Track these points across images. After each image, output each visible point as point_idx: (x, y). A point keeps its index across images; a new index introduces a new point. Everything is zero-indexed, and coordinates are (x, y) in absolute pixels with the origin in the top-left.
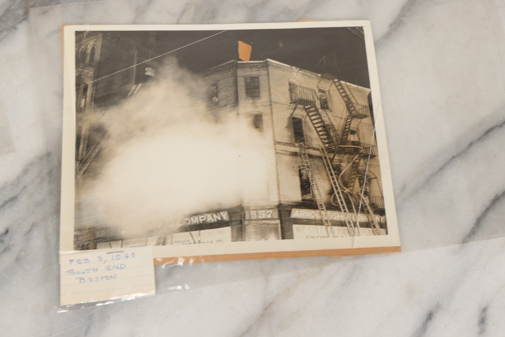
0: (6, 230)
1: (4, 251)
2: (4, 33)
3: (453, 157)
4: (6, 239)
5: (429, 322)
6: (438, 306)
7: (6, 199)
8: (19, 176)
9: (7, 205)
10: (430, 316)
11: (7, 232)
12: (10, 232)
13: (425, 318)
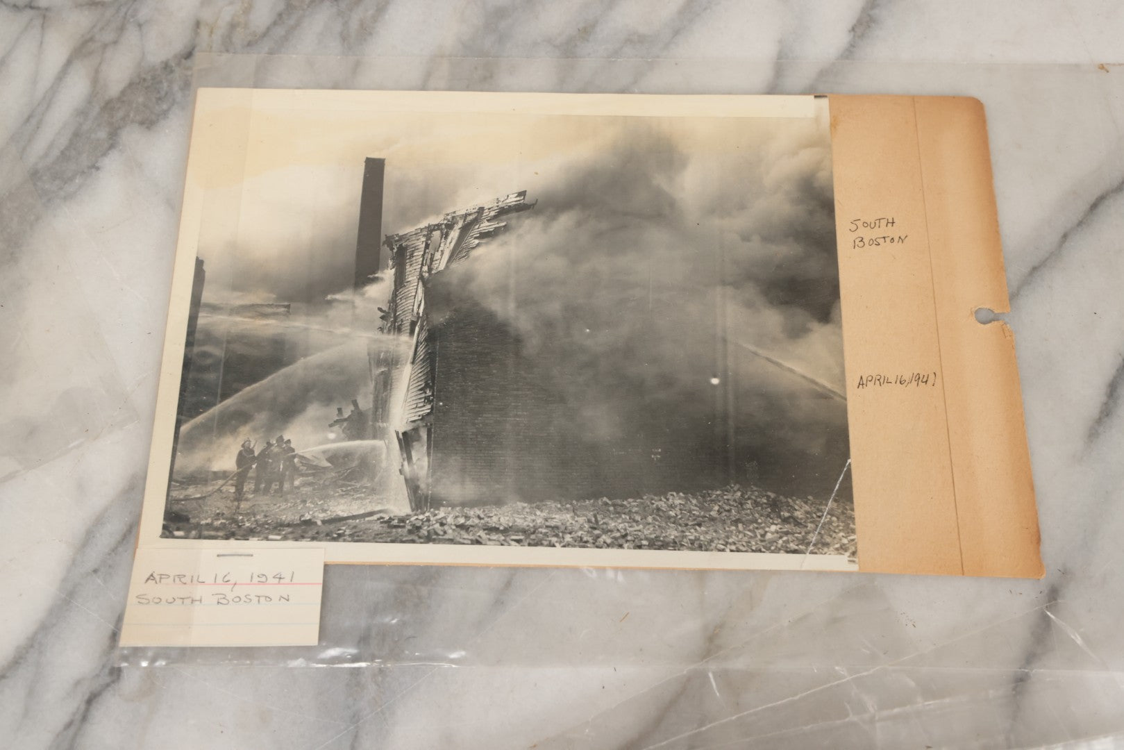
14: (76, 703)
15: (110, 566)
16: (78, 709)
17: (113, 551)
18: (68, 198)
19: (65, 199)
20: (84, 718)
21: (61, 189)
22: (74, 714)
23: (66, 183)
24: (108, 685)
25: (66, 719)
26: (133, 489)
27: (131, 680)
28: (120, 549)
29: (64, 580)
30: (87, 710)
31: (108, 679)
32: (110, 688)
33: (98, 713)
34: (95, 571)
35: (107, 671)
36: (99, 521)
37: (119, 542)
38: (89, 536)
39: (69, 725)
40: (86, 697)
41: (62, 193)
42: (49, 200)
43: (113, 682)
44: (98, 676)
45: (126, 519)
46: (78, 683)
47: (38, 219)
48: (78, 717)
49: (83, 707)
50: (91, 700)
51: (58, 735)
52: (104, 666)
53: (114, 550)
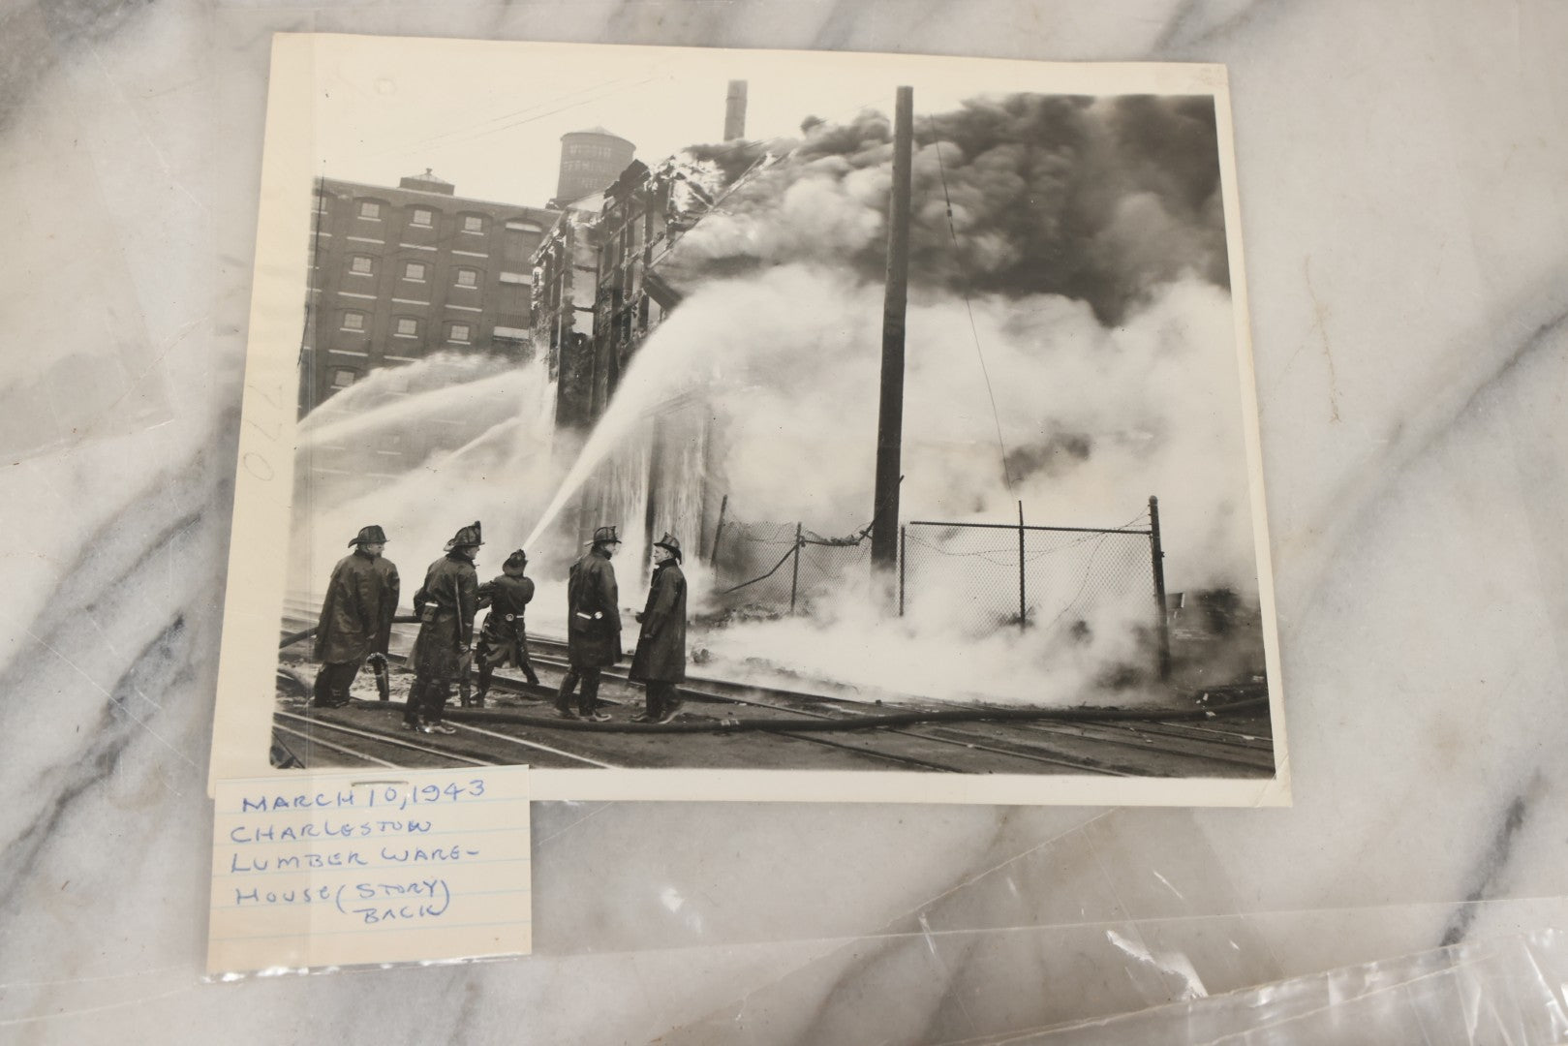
0: (177, 618)
1: (174, 683)
2: (117, 14)
3: (1544, 329)
4: (179, 644)
5: (1514, 830)
6: (1539, 782)
7: (168, 522)
8: (199, 452)
9: (171, 543)
10: (1516, 815)
11: (179, 623)
12: (187, 624)
13: (1504, 821)
14: (42, 802)
15: (113, 603)
16: (45, 810)
17: (121, 581)
18: (102, 38)
19: (96, 39)
20: (53, 826)
21: (91, 23)
22: (38, 818)
23: (98, 16)
24: (93, 781)
25: (25, 824)
26: (160, 492)
27: (130, 776)
28: (132, 580)
29: (42, 616)
30: (58, 814)
31: (94, 772)
32: (95, 786)
33: (74, 820)
34: (90, 608)
35: (93, 758)
36: (103, 533)
37: (131, 569)
38: (85, 555)
39: (27, 834)
40: (58, 795)
41: (92, 30)
42: (71, 38)
43: (102, 776)
44: (79, 764)
45: (145, 535)
46: (47, 772)
47: (52, 63)
48: (44, 823)
49: (52, 808)
50: (66, 799)
51: (10, 847)
52: (90, 752)
53: (122, 579)
